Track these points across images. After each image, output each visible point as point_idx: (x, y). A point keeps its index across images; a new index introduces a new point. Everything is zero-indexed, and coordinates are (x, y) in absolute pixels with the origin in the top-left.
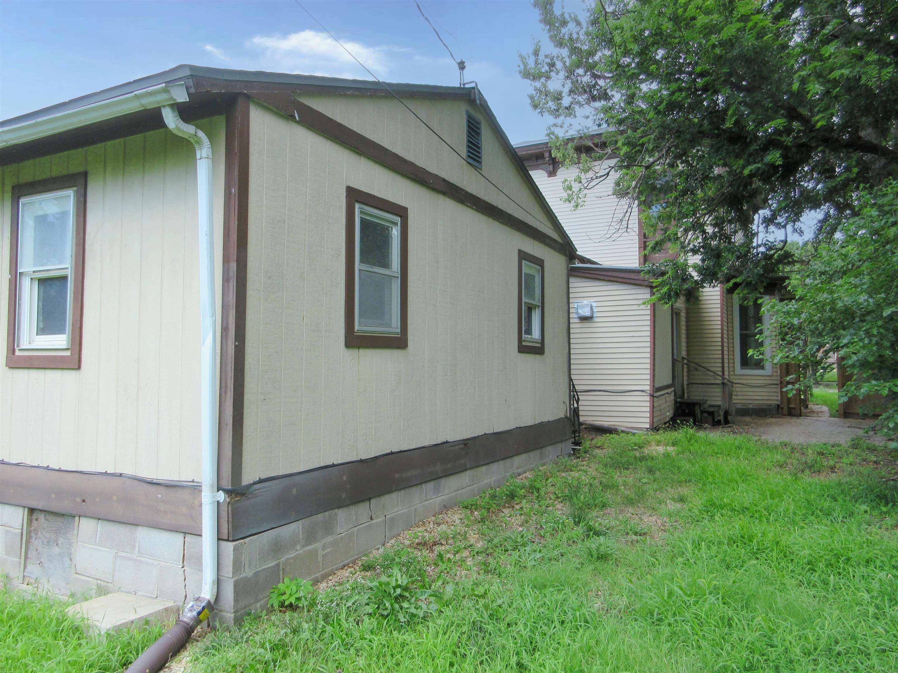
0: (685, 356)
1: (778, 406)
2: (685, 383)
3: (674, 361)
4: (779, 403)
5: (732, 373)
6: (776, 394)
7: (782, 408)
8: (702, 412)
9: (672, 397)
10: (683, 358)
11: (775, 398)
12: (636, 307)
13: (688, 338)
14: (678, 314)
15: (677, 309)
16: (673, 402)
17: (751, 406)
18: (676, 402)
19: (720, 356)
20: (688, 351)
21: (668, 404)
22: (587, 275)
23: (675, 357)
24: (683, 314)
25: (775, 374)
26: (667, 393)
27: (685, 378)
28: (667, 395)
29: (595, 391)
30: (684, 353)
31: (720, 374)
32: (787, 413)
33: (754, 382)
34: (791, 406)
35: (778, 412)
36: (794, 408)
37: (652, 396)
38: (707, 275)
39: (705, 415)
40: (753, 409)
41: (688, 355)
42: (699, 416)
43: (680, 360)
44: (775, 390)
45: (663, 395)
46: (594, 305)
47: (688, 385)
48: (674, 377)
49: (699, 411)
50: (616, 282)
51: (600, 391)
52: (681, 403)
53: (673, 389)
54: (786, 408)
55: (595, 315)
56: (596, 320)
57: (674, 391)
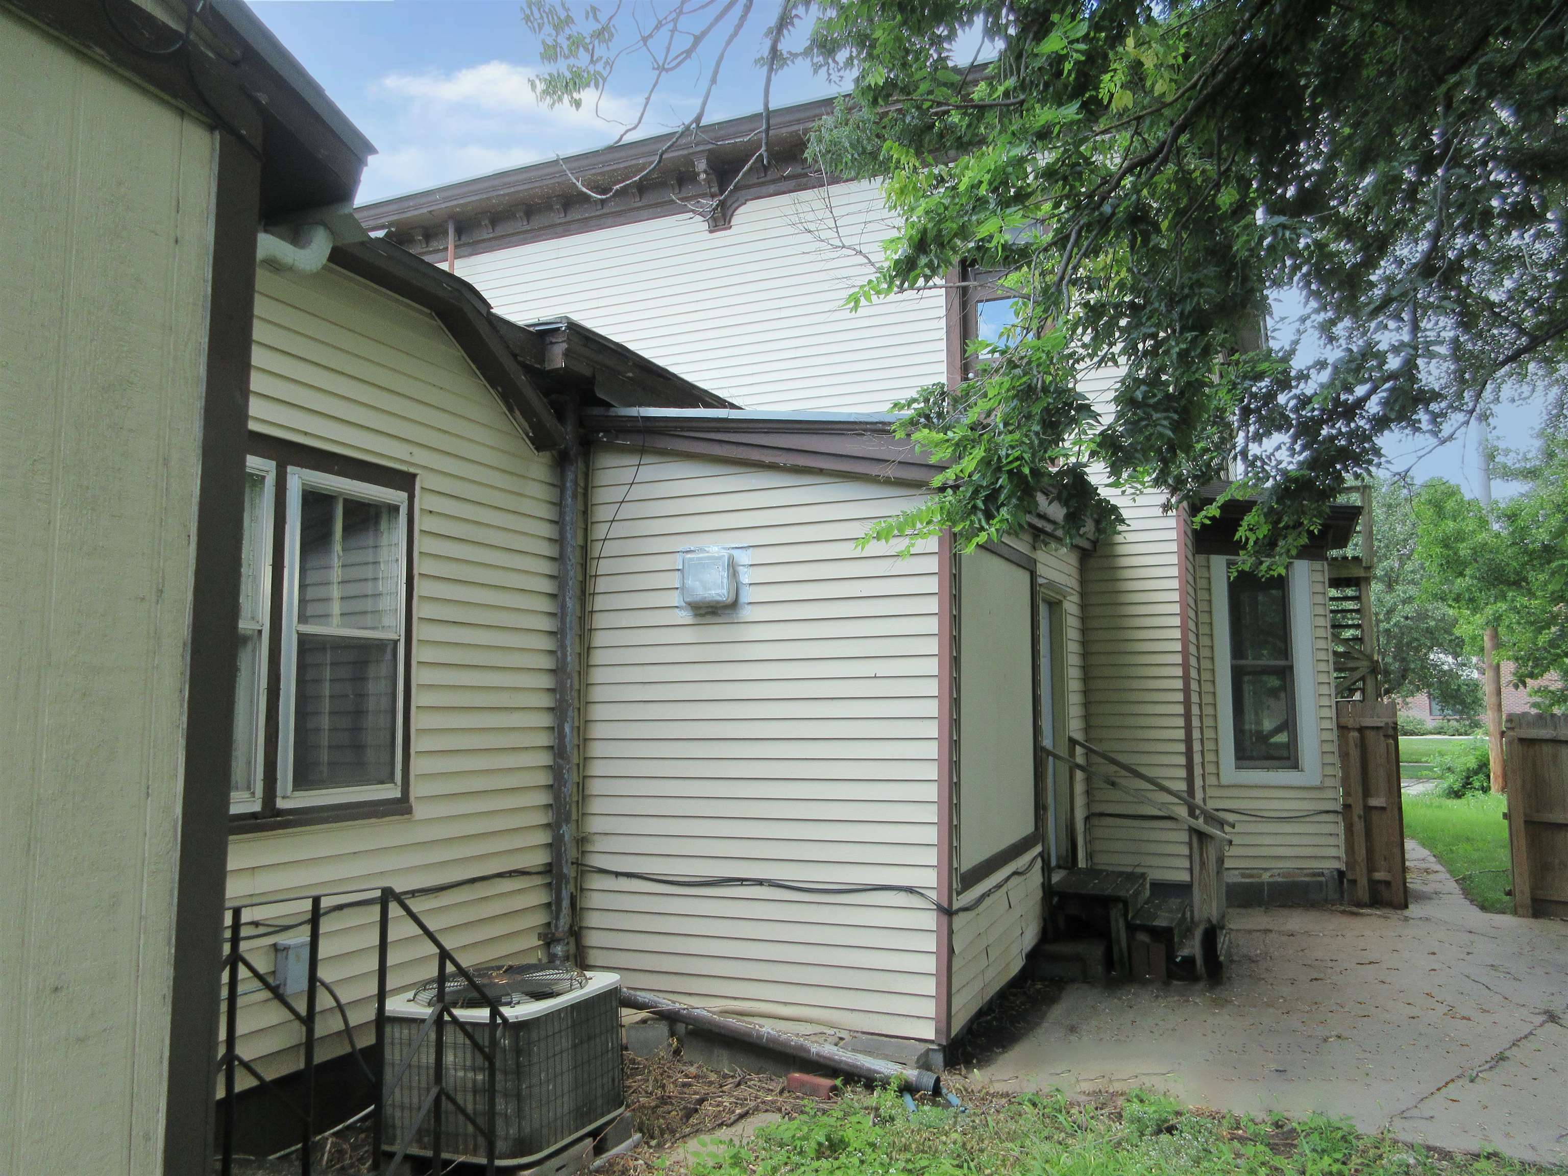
0: (1078, 736)
1: (1341, 873)
2: (1080, 815)
3: (1040, 755)
4: (1344, 868)
5: (1211, 780)
6: (1332, 841)
7: (1354, 882)
8: (1132, 929)
9: (1036, 877)
10: (1073, 742)
11: (1333, 852)
12: (847, 550)
13: (1087, 677)
14: (1054, 606)
15: (1051, 585)
16: (1039, 894)
17: (1266, 877)
18: (1048, 890)
19: (1181, 734)
20: (1087, 717)
21: (1017, 911)
22: (718, 450)
23: (1047, 742)
24: (1071, 606)
25: (1329, 782)
26: (1015, 873)
27: (1080, 801)
28: (1015, 881)
29: (742, 881)
30: (1075, 727)
31: (1182, 786)
32: (1365, 897)
33: (1275, 805)
34: (1379, 876)
35: (1342, 893)
36: (1388, 884)
37: (947, 912)
38: (1155, 407)
39: (1143, 937)
40: (1272, 885)
41: (1088, 728)
42: (1124, 944)
43: (1063, 751)
44: (1331, 829)
45: (999, 886)
46: (743, 558)
47: (1087, 819)
48: (1040, 808)
49: (1122, 924)
50: (821, 472)
51: (760, 882)
52: (1064, 897)
53: (1038, 849)
54: (1363, 882)
55: (748, 596)
56: (748, 614)
57: (1041, 855)
